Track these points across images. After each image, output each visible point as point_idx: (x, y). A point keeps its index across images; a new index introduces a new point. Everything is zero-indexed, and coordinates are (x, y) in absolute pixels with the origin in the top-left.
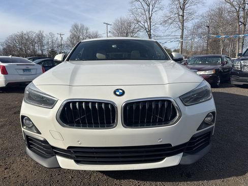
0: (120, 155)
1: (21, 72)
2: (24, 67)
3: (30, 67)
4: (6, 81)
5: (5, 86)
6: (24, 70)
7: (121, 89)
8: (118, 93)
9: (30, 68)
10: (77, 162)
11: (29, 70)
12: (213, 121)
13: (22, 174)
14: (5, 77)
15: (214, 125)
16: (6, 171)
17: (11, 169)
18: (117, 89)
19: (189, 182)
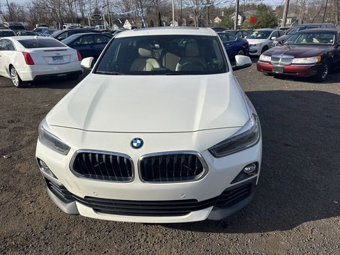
0: (140, 207)
1: (51, 61)
2: (54, 54)
3: (61, 53)
4: (33, 73)
5: (32, 79)
6: (54, 58)
7: (140, 139)
8: (135, 145)
9: (61, 55)
10: (96, 210)
11: (60, 57)
12: (256, 171)
13: (47, 210)
14: (32, 69)
15: (258, 175)
16: (31, 205)
17: (37, 202)
18: (135, 139)
19: (222, 234)
